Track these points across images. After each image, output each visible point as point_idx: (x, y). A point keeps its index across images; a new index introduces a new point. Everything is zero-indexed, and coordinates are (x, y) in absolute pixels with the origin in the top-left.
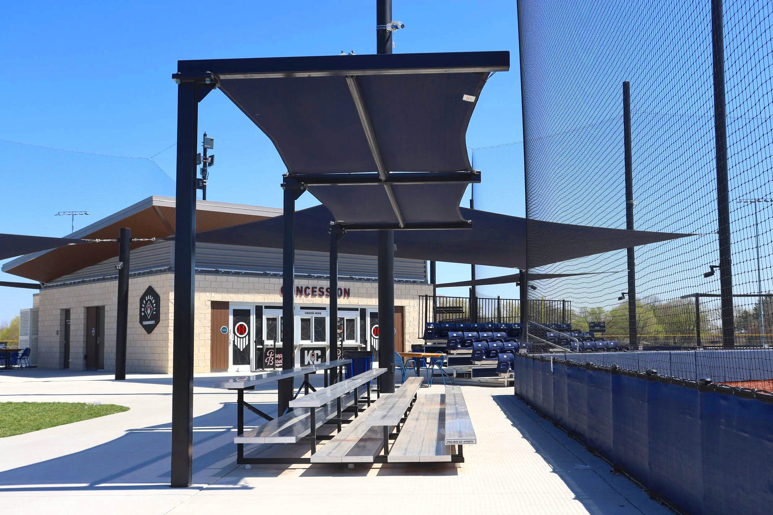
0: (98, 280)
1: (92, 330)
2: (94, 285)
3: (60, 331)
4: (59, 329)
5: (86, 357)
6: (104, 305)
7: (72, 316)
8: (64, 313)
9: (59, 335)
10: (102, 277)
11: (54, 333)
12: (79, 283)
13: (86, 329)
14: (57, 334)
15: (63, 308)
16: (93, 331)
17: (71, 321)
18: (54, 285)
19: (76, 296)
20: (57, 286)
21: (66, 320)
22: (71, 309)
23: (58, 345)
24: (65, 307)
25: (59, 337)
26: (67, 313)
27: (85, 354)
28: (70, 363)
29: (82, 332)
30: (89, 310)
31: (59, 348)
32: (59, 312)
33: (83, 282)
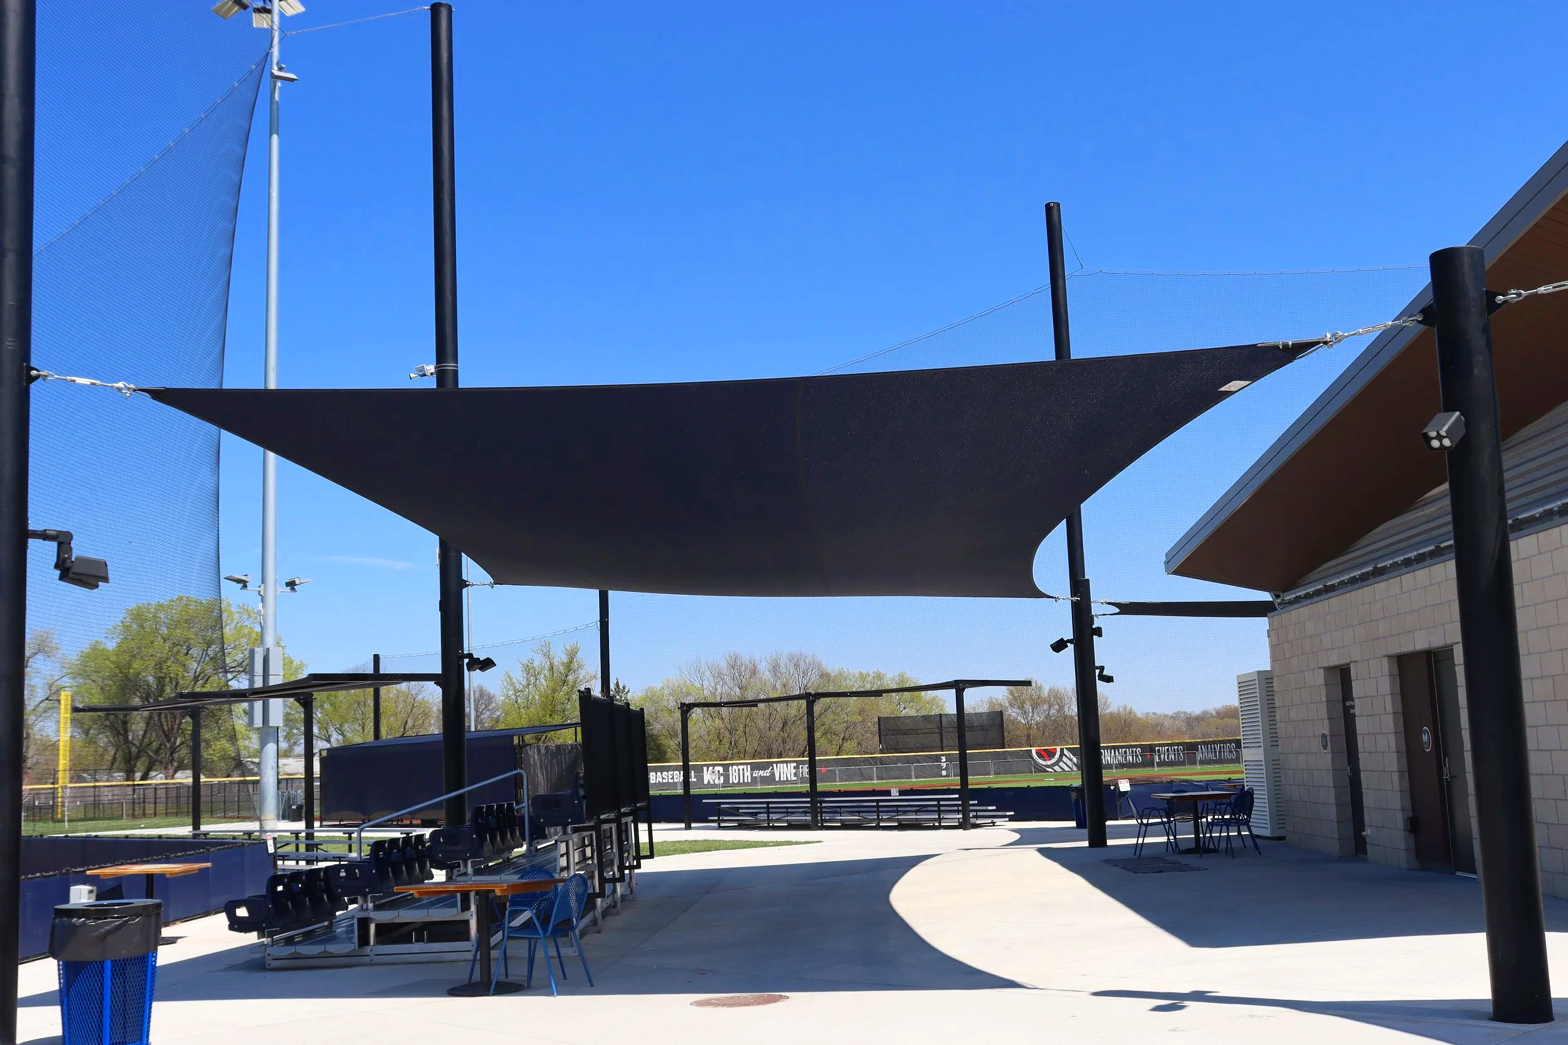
0: (1421, 559)
1: (1422, 732)
2: (1408, 579)
3: (1331, 736)
4: (1327, 732)
5: (1414, 825)
6: (1449, 642)
7: (1357, 689)
8: (1338, 679)
9: (1329, 747)
10: (1433, 547)
11: (1316, 743)
12: (1364, 577)
13: (1402, 729)
14: (1325, 747)
15: (1331, 664)
16: (1425, 738)
17: (1357, 703)
18: (1300, 597)
19: (1360, 624)
20: (1308, 596)
21: (1344, 701)
22: (1352, 667)
23: (1329, 781)
24: (1335, 660)
25: (1329, 756)
26: (1342, 676)
27: (1410, 814)
28: (1368, 840)
29: (1392, 738)
30: (1403, 663)
31: (1332, 790)
32: (1320, 678)
33: (1379, 573)
